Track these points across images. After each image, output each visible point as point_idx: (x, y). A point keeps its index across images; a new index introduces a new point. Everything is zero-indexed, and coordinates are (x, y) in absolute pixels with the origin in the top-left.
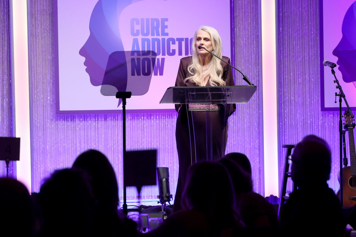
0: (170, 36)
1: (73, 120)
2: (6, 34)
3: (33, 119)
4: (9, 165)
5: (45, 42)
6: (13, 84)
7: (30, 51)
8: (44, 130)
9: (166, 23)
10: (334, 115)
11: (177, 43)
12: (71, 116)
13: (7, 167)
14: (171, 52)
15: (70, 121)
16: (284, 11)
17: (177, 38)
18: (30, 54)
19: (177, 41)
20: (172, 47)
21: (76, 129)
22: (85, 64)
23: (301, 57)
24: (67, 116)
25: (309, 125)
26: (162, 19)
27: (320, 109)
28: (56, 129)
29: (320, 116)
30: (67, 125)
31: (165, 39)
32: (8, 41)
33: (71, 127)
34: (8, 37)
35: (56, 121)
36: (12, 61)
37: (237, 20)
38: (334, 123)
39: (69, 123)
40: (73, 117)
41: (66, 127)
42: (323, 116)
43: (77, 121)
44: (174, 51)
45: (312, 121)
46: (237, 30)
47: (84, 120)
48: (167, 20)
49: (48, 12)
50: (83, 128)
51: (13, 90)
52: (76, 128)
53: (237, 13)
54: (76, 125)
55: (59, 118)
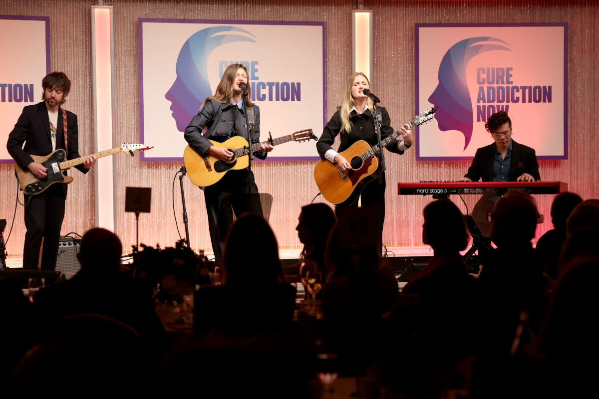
0: (260, 80)
1: (158, 168)
2: (88, 76)
3: (116, 166)
4: (139, 218)
5: (128, 84)
6: (95, 128)
7: (113, 94)
8: (127, 178)
9: (256, 67)
10: (428, 165)
11: (267, 87)
12: (156, 163)
13: (137, 219)
14: (261, 97)
15: (155, 168)
16: (378, 55)
17: (267, 83)
18: (113, 97)
19: (267, 85)
20: (263, 92)
21: (161, 178)
22: (172, 108)
23: (396, 104)
24: (151, 164)
25: (403, 175)
26: (252, 62)
27: (415, 158)
28: (140, 177)
29: (415, 165)
30: (152, 173)
31: (255, 83)
32: (90, 84)
33: (156, 175)
34: (90, 79)
35: (140, 168)
36: (94, 105)
37: (329, 64)
38: (428, 173)
39: (154, 171)
40: (158, 164)
41: (150, 174)
42: (417, 167)
43: (162, 168)
44: (264, 96)
45: (406, 171)
46: (329, 75)
47: (170, 168)
48: (257, 63)
49: (132, 53)
50: (168, 176)
51: (95, 135)
52: (161, 176)
53: (329, 57)
54: (161, 173)
55: (143, 165)
